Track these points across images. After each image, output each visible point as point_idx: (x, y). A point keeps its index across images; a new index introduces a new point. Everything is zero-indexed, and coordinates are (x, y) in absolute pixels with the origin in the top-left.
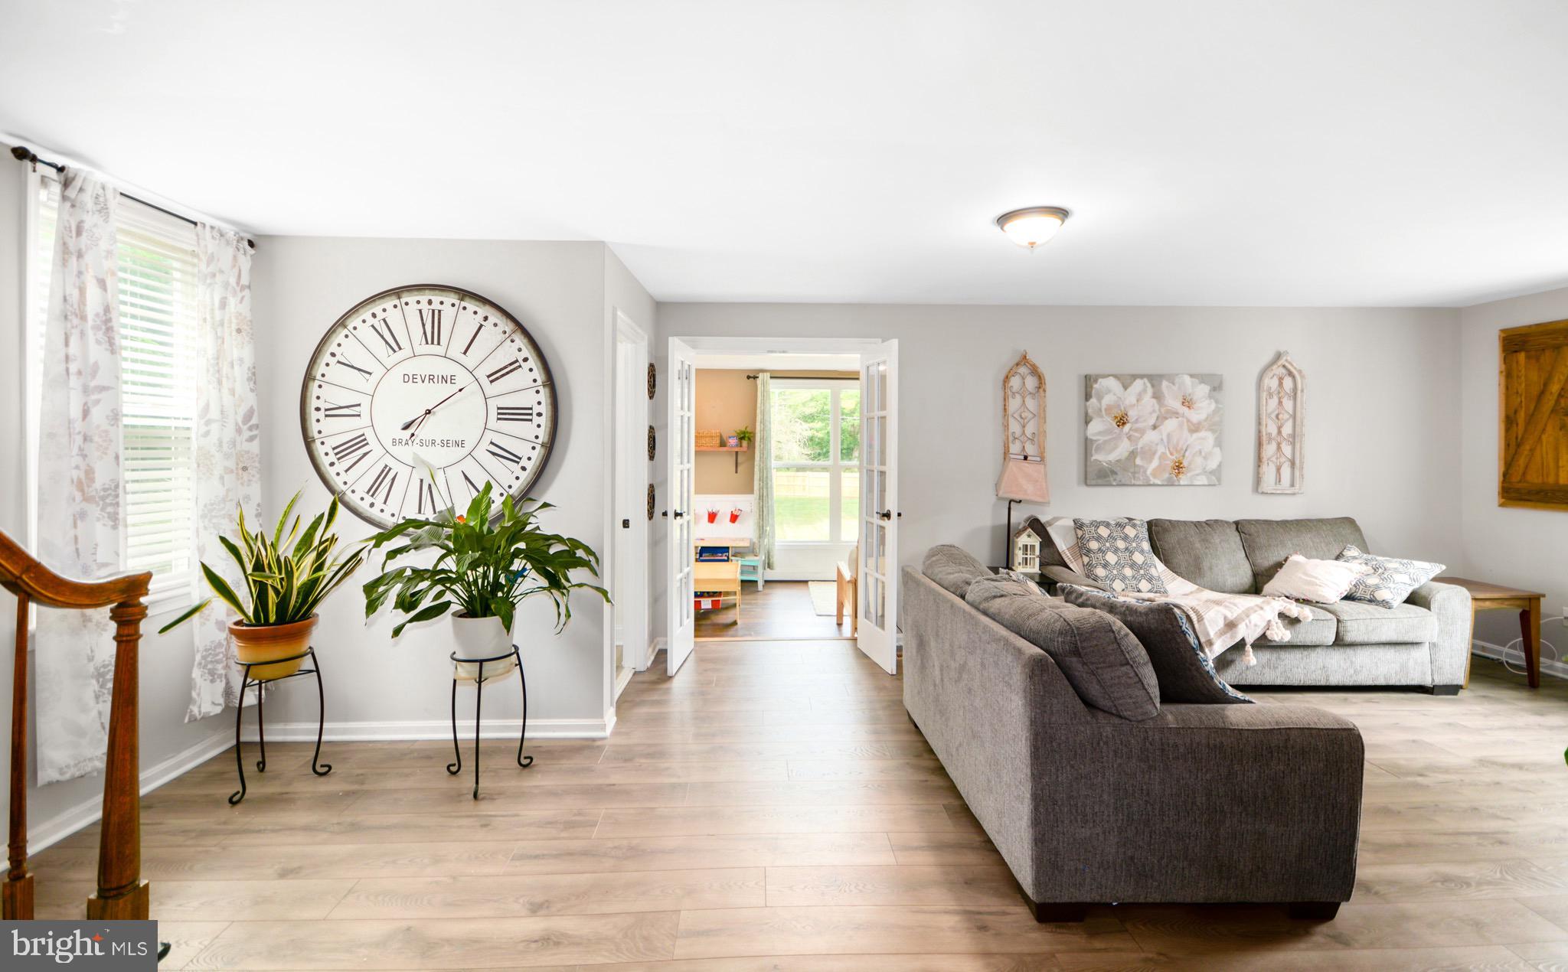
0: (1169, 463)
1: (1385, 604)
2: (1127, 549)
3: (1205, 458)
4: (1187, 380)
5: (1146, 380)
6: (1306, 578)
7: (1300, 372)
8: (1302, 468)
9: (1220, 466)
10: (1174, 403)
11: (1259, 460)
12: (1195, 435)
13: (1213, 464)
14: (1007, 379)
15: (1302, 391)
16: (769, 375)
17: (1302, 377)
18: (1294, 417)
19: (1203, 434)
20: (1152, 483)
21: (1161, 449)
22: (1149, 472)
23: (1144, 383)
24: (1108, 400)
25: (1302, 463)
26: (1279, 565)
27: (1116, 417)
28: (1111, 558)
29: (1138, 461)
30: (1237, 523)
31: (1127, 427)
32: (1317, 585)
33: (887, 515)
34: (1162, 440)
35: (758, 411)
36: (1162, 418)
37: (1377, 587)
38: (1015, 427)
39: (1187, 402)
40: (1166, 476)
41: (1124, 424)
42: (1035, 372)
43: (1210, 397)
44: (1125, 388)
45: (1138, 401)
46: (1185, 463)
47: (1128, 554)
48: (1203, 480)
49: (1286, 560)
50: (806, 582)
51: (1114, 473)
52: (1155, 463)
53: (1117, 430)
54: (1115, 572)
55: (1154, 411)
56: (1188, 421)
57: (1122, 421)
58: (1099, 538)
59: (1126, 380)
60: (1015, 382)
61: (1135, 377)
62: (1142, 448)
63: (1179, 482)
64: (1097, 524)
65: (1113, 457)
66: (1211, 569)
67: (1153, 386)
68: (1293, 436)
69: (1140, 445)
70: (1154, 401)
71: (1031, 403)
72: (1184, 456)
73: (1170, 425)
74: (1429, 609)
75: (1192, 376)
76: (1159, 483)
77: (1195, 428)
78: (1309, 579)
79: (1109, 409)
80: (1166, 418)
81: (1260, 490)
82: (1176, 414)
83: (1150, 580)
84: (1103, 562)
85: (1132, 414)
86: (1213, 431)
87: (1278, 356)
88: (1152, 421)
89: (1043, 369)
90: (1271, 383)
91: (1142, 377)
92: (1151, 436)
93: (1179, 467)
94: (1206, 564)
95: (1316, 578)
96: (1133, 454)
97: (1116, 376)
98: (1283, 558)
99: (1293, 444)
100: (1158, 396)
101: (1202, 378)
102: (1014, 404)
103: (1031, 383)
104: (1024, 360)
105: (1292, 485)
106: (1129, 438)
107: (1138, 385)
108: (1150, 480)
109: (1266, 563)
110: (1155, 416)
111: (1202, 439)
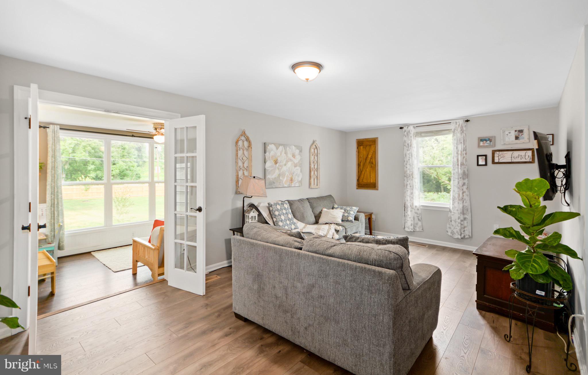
0: (289, 179)
1: (351, 221)
2: (286, 213)
3: (298, 177)
6: (332, 216)
8: (319, 179)
9: (302, 179)
10: (290, 156)
11: (310, 176)
12: (296, 168)
13: (300, 179)
14: (237, 142)
15: (319, 154)
17: (319, 149)
18: (317, 162)
19: (298, 168)
20: (284, 186)
21: (287, 173)
22: (284, 182)
24: (272, 153)
25: (319, 177)
26: (321, 213)
27: (274, 160)
28: (283, 217)
29: (281, 178)
30: (307, 199)
31: (278, 165)
32: (335, 218)
33: (200, 210)
34: (287, 170)
35: (49, 149)
36: (287, 162)
37: (348, 216)
38: (240, 164)
39: (294, 156)
40: (288, 183)
41: (277, 163)
42: (248, 139)
43: (299, 154)
44: (277, 149)
45: (281, 154)
46: (293, 179)
47: (287, 215)
48: (297, 185)
49: (322, 211)
51: (274, 183)
52: (285, 179)
53: (275, 166)
54: (285, 223)
55: (285, 159)
56: (294, 163)
57: (276, 162)
58: (278, 210)
59: (277, 146)
60: (240, 143)
61: (280, 145)
62: (282, 173)
63: (292, 185)
64: (276, 204)
65: (273, 177)
66: (307, 217)
67: (285, 149)
68: (317, 169)
70: (285, 155)
71: (246, 153)
72: (293, 176)
73: (289, 164)
74: (359, 221)
75: (295, 146)
76: (287, 186)
77: (295, 166)
78: (333, 216)
79: (272, 157)
80: (288, 162)
81: (311, 187)
82: (291, 160)
83: (294, 224)
84: (281, 220)
85: (279, 159)
86: (300, 167)
87: (314, 142)
88: (284, 162)
89: (251, 139)
90: (312, 150)
91: (282, 145)
92: (284, 168)
93: (292, 180)
94: (305, 215)
95: (335, 216)
96: (279, 175)
97: (274, 144)
98: (321, 210)
99: (317, 171)
100: (286, 153)
101: (298, 147)
102: (240, 153)
103: (246, 144)
104: (244, 134)
105: (317, 185)
106: (278, 169)
107: (281, 148)
108: (284, 185)
109: (317, 212)
110: (285, 160)
111: (297, 169)
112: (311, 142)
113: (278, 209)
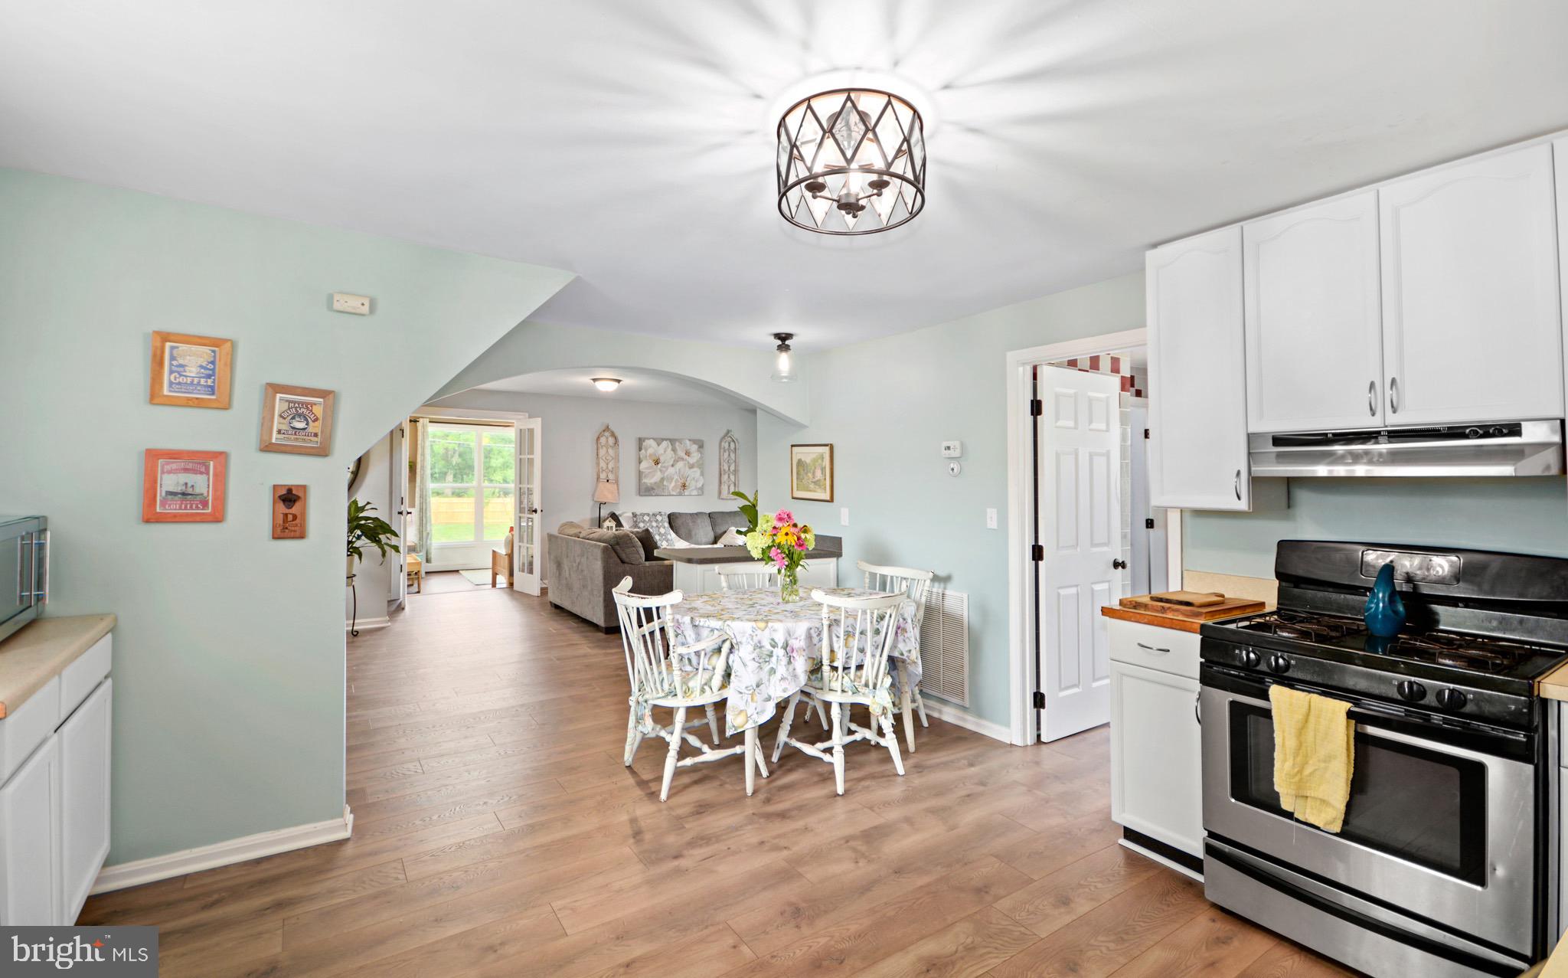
0: (680, 484)
3: (696, 481)
4: (688, 442)
5: (668, 441)
7: (737, 440)
9: (703, 485)
10: (681, 454)
11: (721, 482)
12: (692, 470)
13: (699, 485)
14: (598, 439)
15: (739, 449)
16: (428, 420)
17: (738, 443)
18: (735, 462)
19: (695, 469)
20: (671, 494)
21: (676, 477)
22: (670, 488)
23: (667, 443)
24: (650, 451)
25: (739, 484)
27: (654, 460)
29: (665, 483)
30: (710, 515)
31: (660, 465)
33: (535, 511)
34: (676, 472)
35: (419, 447)
36: (676, 461)
38: (603, 464)
39: (688, 453)
40: (678, 490)
42: (613, 435)
43: (698, 451)
44: (659, 445)
45: (664, 452)
46: (687, 484)
48: (695, 492)
50: (457, 571)
51: (653, 489)
52: (673, 484)
53: (655, 466)
55: (672, 457)
56: (688, 462)
57: (657, 462)
59: (659, 441)
60: (603, 440)
61: (663, 440)
63: (684, 493)
64: (643, 515)
65: (653, 481)
66: (695, 535)
67: (672, 445)
68: (735, 471)
69: (665, 475)
70: (672, 452)
71: (611, 451)
72: (686, 480)
73: (680, 465)
75: (690, 440)
76: (675, 494)
77: (691, 467)
79: (650, 455)
80: (678, 461)
81: (720, 497)
82: (683, 459)
83: (667, 541)
85: (662, 459)
86: (700, 468)
87: (728, 432)
88: (671, 462)
89: (617, 434)
90: (725, 445)
91: (666, 440)
92: (671, 470)
93: (684, 486)
94: (693, 533)
96: (662, 479)
97: (654, 439)
98: (727, 529)
99: (736, 475)
100: (674, 450)
101: (694, 441)
102: (602, 452)
103: (611, 441)
104: (607, 428)
106: (661, 471)
107: (665, 443)
108: (671, 492)
109: (719, 531)
110: (673, 460)
111: (695, 472)
112: (725, 431)
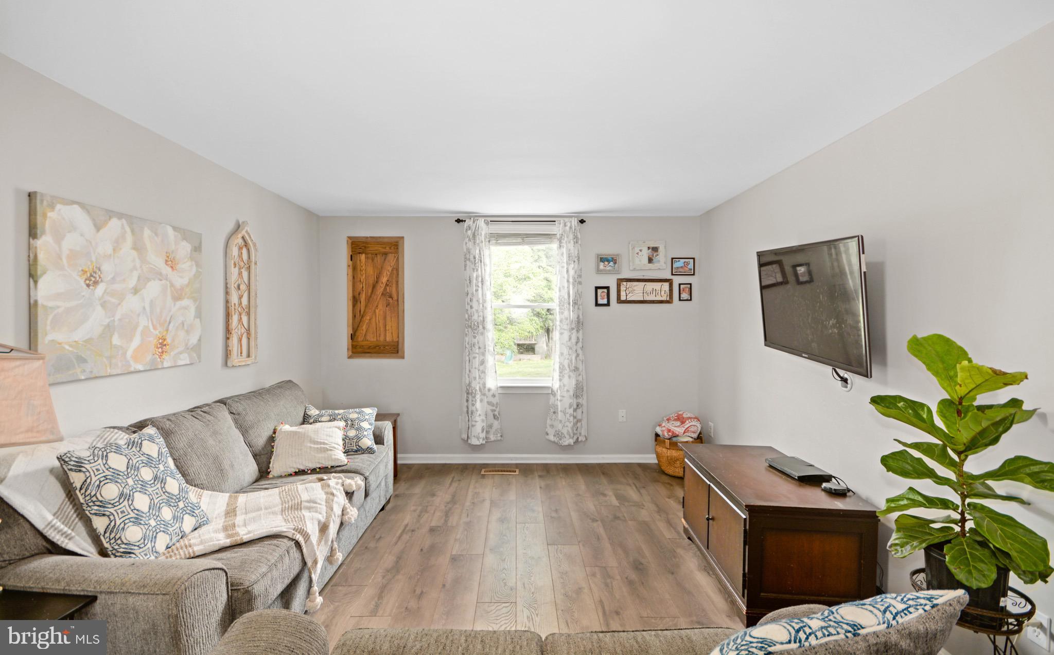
0: (153, 341)
1: (370, 451)
2: (156, 478)
3: (188, 332)
4: (170, 231)
5: (124, 221)
6: (316, 446)
7: (255, 245)
8: (256, 338)
9: (199, 340)
10: (158, 262)
11: (228, 331)
12: (179, 304)
13: (194, 340)
15: (256, 264)
17: (256, 250)
18: (249, 286)
19: (185, 302)
20: (132, 369)
21: (143, 322)
22: (129, 353)
23: (123, 225)
24: (71, 242)
25: (256, 333)
26: (272, 439)
27: (84, 272)
28: (141, 502)
29: (116, 340)
30: (225, 404)
31: (100, 289)
32: (328, 450)
34: (144, 308)
36: (143, 281)
37: (358, 438)
39: (171, 261)
40: (149, 357)
41: (96, 283)
43: (192, 258)
44: (98, 228)
45: (114, 250)
46: (169, 341)
47: (159, 485)
48: (184, 359)
49: (274, 433)
51: (82, 360)
52: (136, 342)
53: (86, 292)
54: (153, 523)
55: (135, 268)
56: (172, 285)
57: (92, 280)
58: (114, 477)
59: (99, 215)
61: (111, 214)
62: (120, 320)
63: (162, 363)
64: (102, 453)
65: (79, 335)
67: (133, 231)
68: (249, 306)
69: (117, 317)
70: (134, 253)
72: (167, 330)
73: (153, 289)
75: (175, 229)
76: (140, 367)
77: (178, 296)
78: (319, 446)
79: (72, 256)
80: (149, 280)
81: (229, 364)
82: (160, 276)
84: (132, 515)
85: (107, 268)
86: (194, 300)
87: (238, 227)
88: (132, 283)
90: (235, 251)
91: (120, 216)
92: (132, 303)
93: (162, 345)
95: (324, 443)
96: (109, 329)
97: (84, 206)
98: (272, 431)
99: (248, 314)
100: (138, 247)
101: (185, 234)
105: (249, 356)
106: (103, 305)
107: (115, 225)
108: (130, 366)
109: (260, 441)
110: (135, 274)
111: (186, 308)
112: (231, 226)
113: (117, 473)
